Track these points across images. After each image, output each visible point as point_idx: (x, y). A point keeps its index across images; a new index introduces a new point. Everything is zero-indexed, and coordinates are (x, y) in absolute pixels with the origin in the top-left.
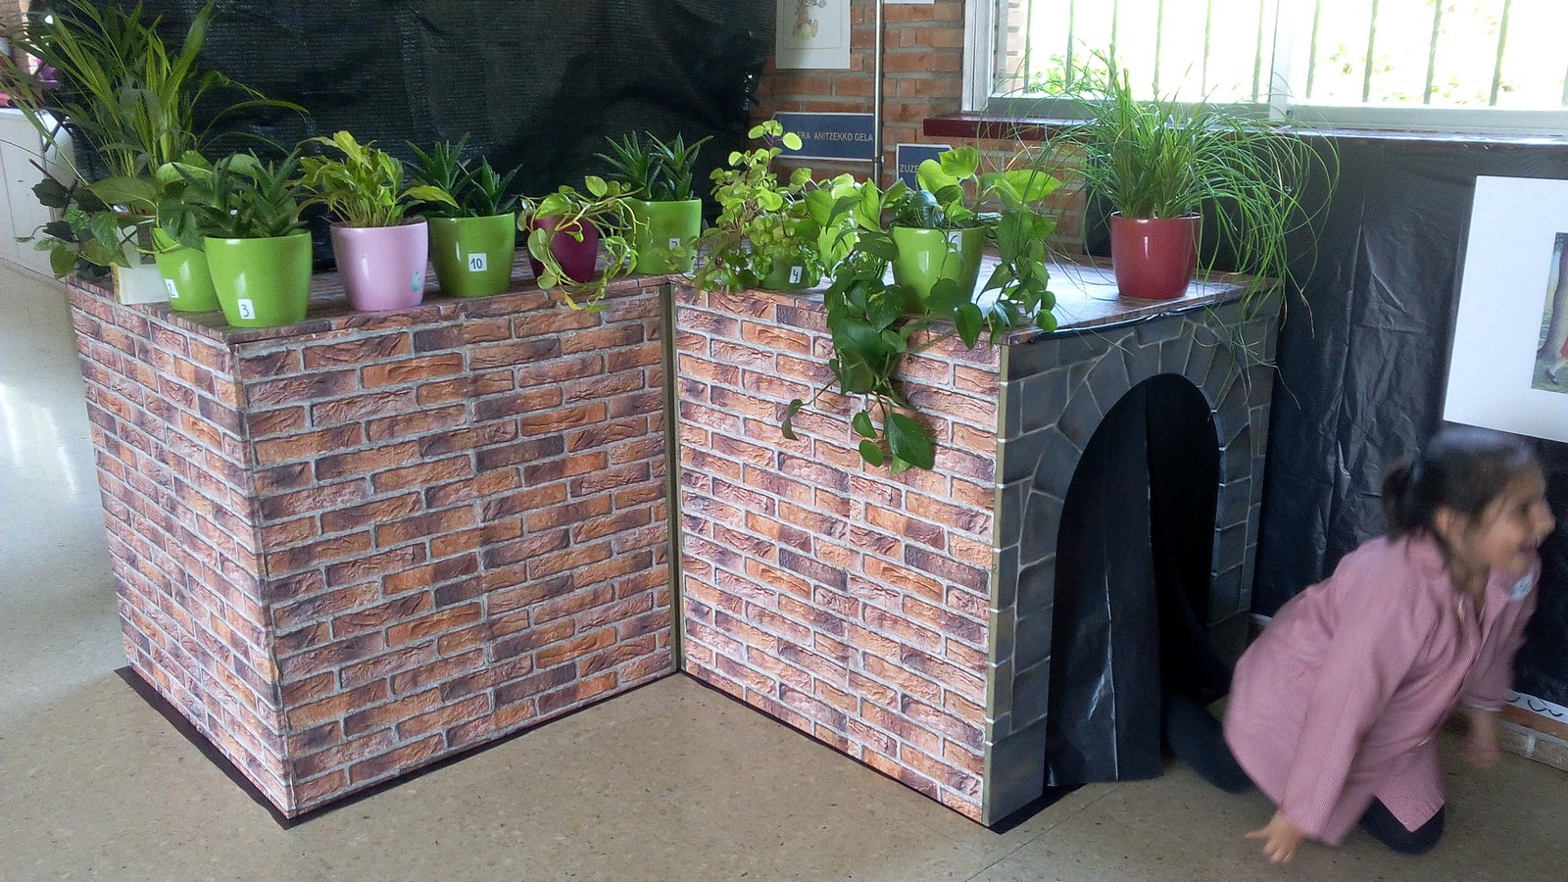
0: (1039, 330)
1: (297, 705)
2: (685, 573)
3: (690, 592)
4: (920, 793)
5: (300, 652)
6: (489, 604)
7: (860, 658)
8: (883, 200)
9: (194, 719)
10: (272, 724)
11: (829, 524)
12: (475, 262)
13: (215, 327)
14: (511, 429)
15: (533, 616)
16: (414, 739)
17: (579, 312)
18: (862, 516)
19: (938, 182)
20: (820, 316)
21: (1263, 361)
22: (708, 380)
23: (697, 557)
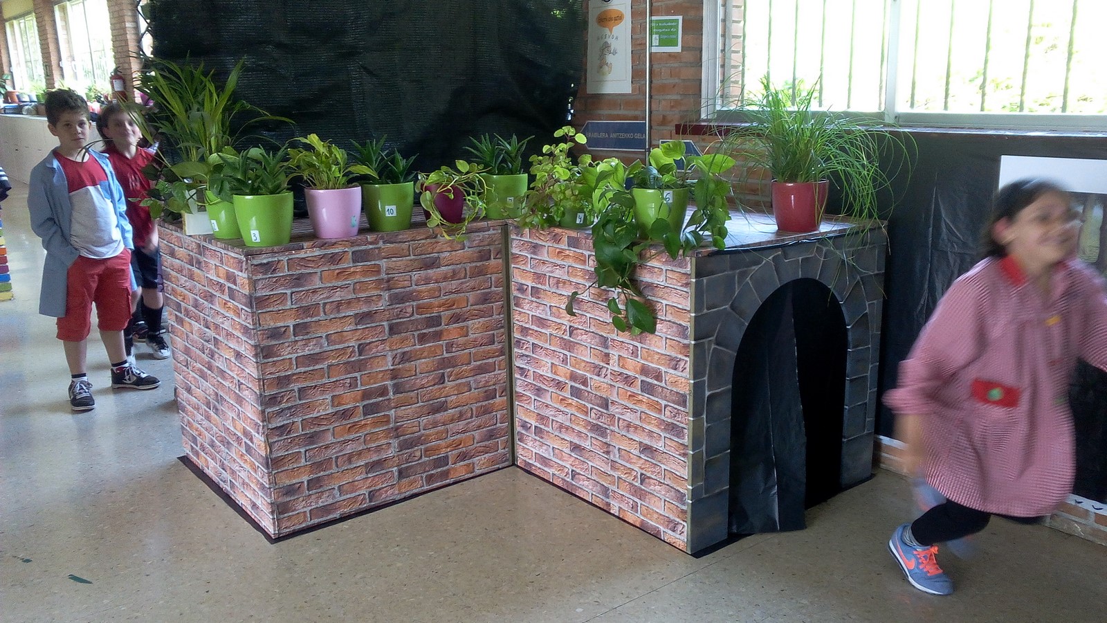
0: (715, 249)
1: (280, 470)
2: (517, 403)
3: (520, 415)
4: (652, 535)
5: (282, 438)
6: (395, 416)
7: (617, 452)
8: (627, 173)
9: (222, 485)
10: (265, 481)
11: (598, 370)
12: (389, 211)
13: (238, 247)
14: (410, 310)
15: (422, 425)
16: (348, 496)
17: (453, 240)
18: (616, 364)
19: (662, 161)
20: (590, 242)
21: (876, 272)
22: (530, 283)
23: (524, 393)
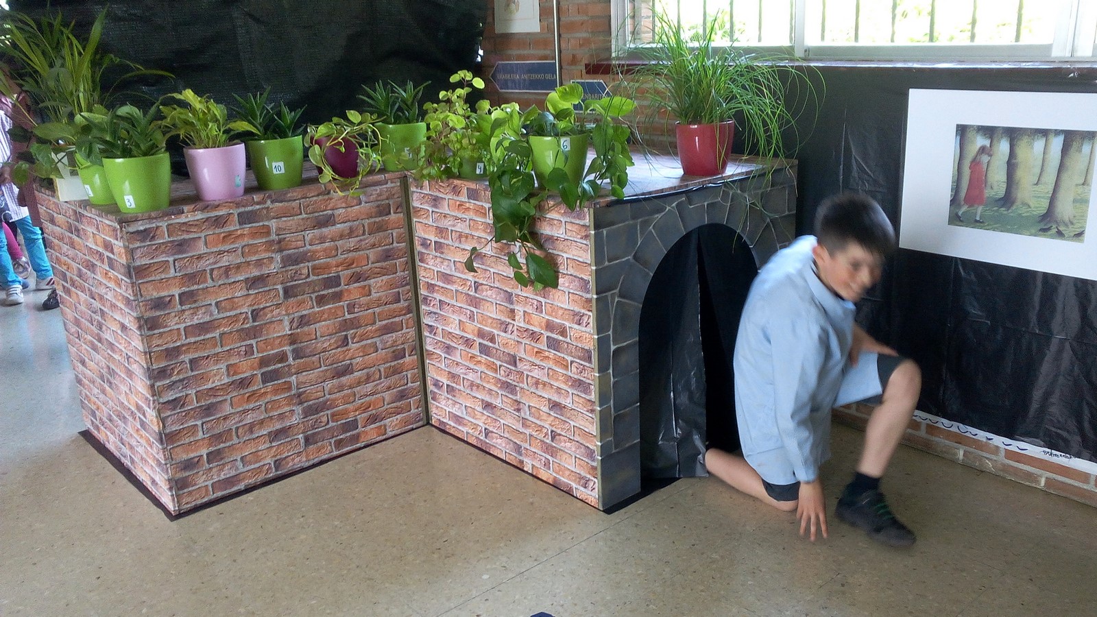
0: (614, 198)
1: (175, 445)
2: (428, 361)
3: (431, 374)
4: (565, 492)
5: (175, 412)
6: (297, 382)
7: (527, 409)
8: (523, 119)
9: (123, 460)
10: (161, 457)
11: (504, 326)
12: (277, 167)
13: (111, 213)
14: (305, 271)
15: (327, 389)
16: (253, 467)
17: (346, 197)
18: (522, 320)
19: (560, 106)
20: (489, 194)
21: (787, 213)
22: (433, 238)
23: (434, 351)
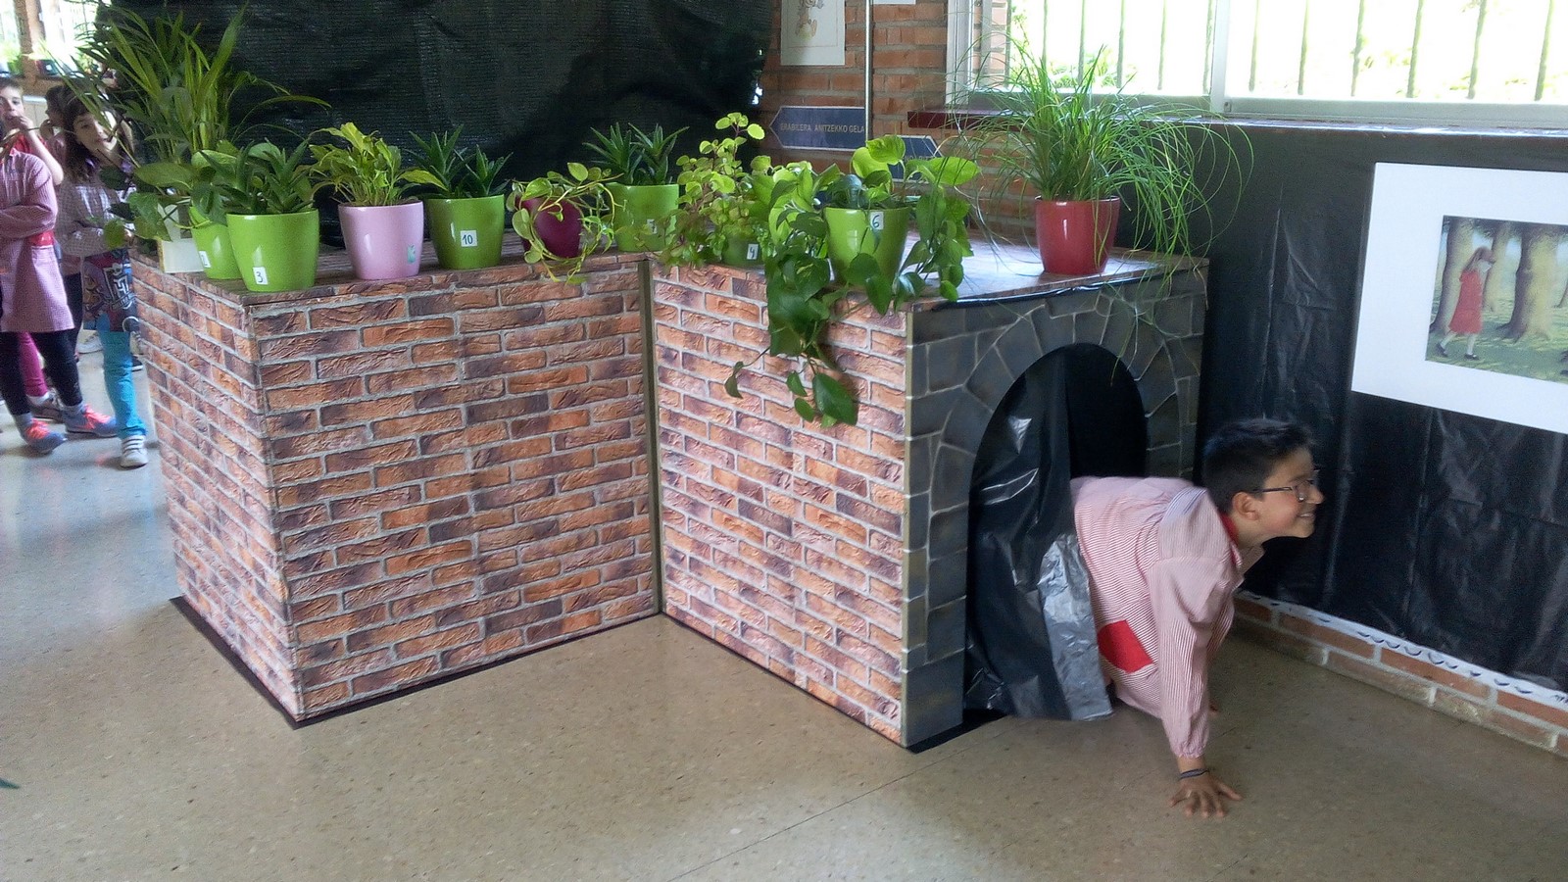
0: (943, 300)
1: (304, 622)
2: (664, 523)
3: (669, 541)
4: (853, 719)
5: (307, 575)
6: (479, 543)
7: (803, 595)
8: (817, 184)
9: (230, 640)
10: (284, 637)
11: (777, 476)
12: (466, 238)
13: (235, 291)
14: (499, 386)
15: (521, 554)
16: (410, 659)
17: (562, 284)
18: (802, 468)
19: (871, 167)
20: (764, 287)
21: (1190, 334)
22: (680, 348)
23: (673, 508)
